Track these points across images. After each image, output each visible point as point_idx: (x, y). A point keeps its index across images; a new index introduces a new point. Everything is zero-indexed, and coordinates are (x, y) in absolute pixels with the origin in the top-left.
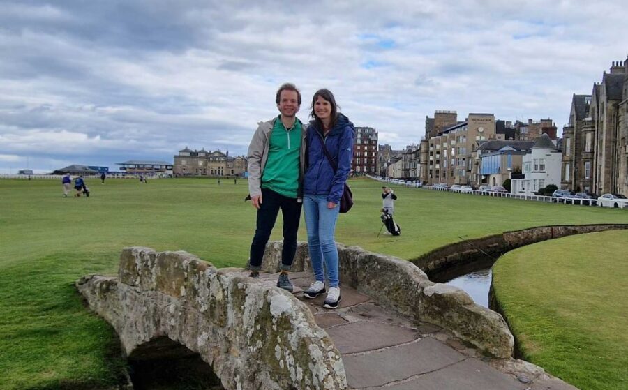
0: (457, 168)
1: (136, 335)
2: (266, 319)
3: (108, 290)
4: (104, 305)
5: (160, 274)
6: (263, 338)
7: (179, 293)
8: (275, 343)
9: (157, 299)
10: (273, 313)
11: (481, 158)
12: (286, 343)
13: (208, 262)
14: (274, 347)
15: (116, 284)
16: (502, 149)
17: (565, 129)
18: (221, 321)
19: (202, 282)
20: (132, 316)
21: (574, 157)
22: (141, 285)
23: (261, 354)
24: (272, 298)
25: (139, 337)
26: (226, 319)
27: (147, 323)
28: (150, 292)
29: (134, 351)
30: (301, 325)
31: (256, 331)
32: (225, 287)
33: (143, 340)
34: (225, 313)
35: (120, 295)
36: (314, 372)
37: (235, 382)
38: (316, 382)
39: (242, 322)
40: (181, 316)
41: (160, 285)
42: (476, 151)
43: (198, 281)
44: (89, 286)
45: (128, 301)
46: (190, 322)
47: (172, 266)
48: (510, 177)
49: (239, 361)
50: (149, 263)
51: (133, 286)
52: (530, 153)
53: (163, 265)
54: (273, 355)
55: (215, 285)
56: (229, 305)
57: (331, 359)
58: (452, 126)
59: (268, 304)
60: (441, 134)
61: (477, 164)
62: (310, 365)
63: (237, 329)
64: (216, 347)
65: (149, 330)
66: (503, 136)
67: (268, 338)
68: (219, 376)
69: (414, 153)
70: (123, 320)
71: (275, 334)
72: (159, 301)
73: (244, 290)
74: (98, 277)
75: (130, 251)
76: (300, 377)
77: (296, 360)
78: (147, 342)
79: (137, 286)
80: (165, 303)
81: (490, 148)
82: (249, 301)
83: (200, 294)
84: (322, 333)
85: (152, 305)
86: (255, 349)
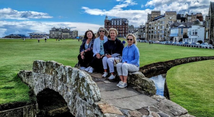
0: (160, 34)
1: (38, 89)
2: (78, 79)
3: (29, 75)
4: (28, 80)
5: (46, 68)
6: (77, 85)
7: (52, 74)
8: (80, 86)
9: (45, 76)
10: (80, 77)
11: (170, 30)
12: (83, 85)
13: (61, 64)
14: (80, 87)
15: (32, 73)
16: (179, 26)
17: (207, 17)
18: (65, 81)
19: (59, 70)
20: (37, 83)
21: (210, 29)
22: (40, 72)
23: (76, 90)
24: (80, 73)
25: (40, 89)
26: (66, 81)
27: (42, 84)
28: (43, 74)
29: (38, 94)
30: (88, 80)
31: (75, 83)
32: (66, 71)
33: (41, 90)
34: (66, 79)
35: (33, 76)
36: (91, 93)
37: (69, 99)
38: (91, 96)
39: (71, 81)
40: (53, 81)
41: (46, 72)
42: (168, 27)
43: (58, 70)
44: (23, 74)
45: (36, 78)
46: (56, 83)
47: (50, 65)
48: (182, 38)
49: (70, 93)
50: (43, 65)
51: (37, 73)
52: (191, 27)
53: (47, 65)
54: (80, 90)
55: (63, 70)
56: (67, 76)
57: (96, 90)
58: (158, 17)
59: (78, 75)
60: (154, 20)
61: (168, 32)
62: (90, 91)
63: (70, 83)
64: (64, 90)
65: (43, 87)
66: (180, 21)
67: (78, 85)
68: (64, 99)
69: (143, 28)
70: (34, 84)
71: (80, 83)
72: (46, 77)
73: (71, 71)
74: (25, 71)
75: (36, 61)
76: (87, 95)
77: (86, 90)
78: (42, 91)
79: (39, 73)
80: (48, 77)
81: (174, 26)
82: (73, 74)
83: (59, 74)
84: (94, 82)
85: (44, 78)
86: (75, 88)
